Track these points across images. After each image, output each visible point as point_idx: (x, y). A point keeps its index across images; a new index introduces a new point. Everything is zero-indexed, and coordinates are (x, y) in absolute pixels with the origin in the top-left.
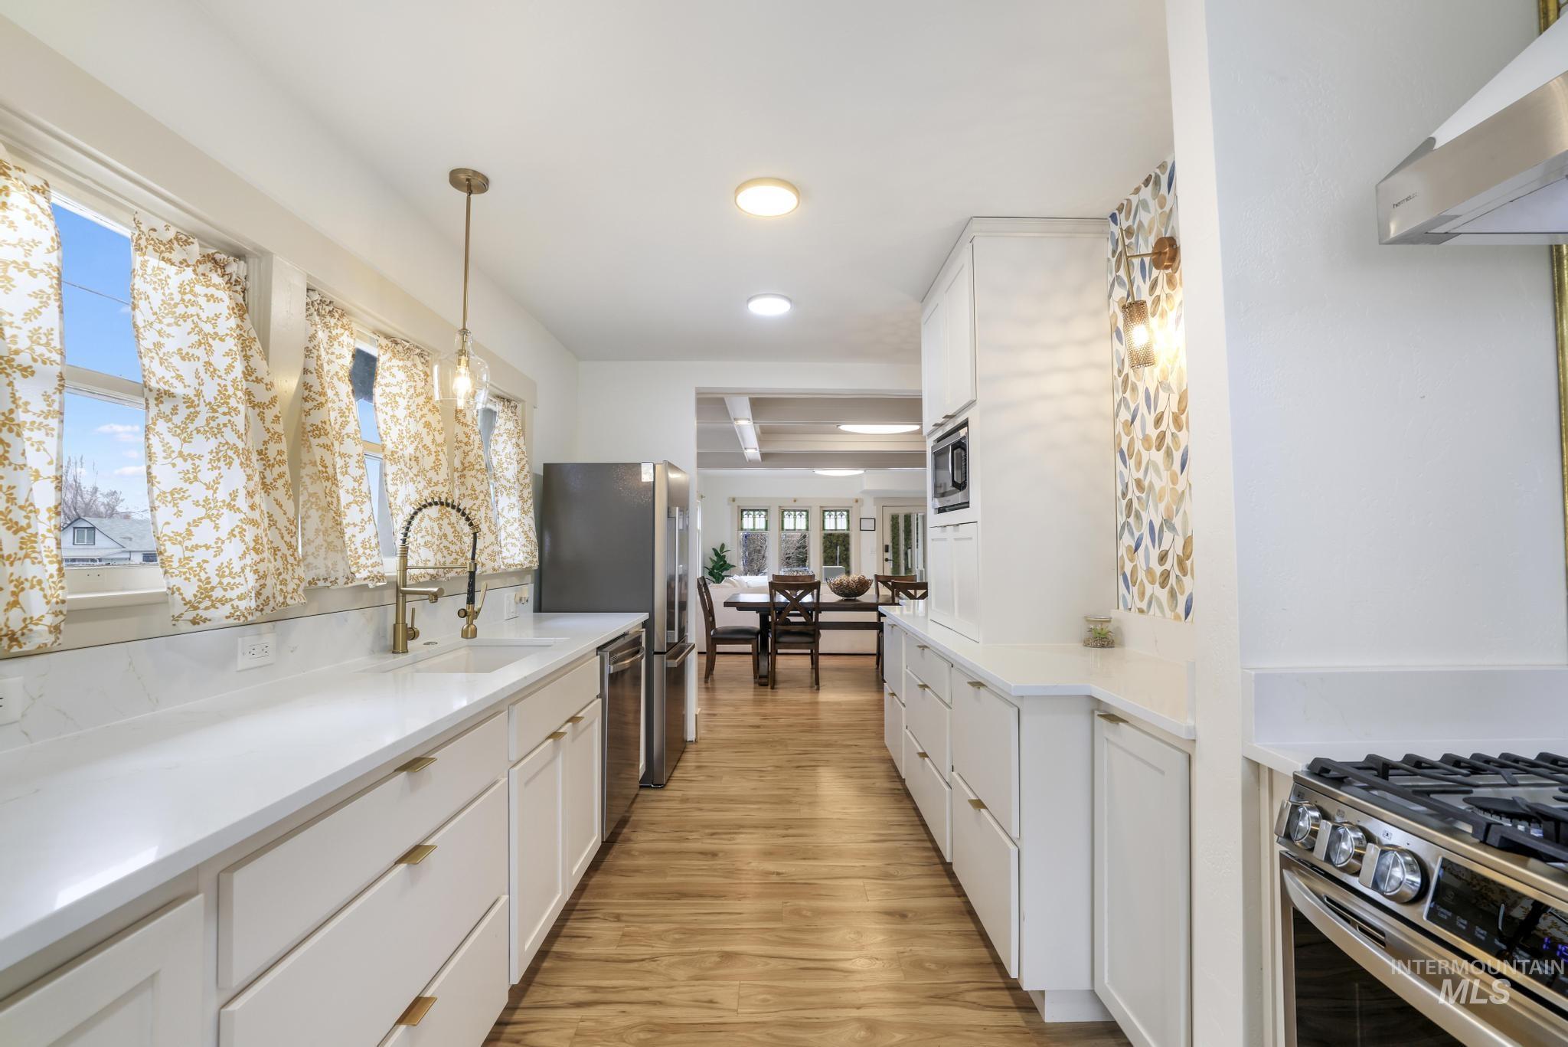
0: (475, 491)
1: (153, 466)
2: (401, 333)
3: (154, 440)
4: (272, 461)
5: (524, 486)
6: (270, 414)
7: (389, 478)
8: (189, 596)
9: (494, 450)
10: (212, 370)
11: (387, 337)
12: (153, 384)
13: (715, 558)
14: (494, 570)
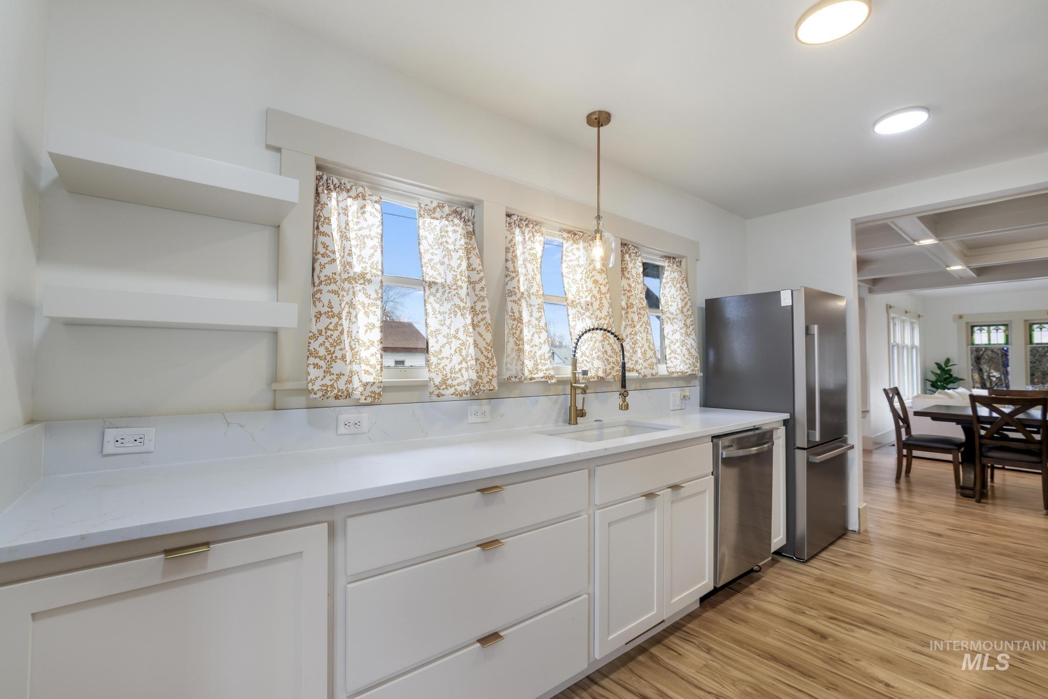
0: (633, 322)
1: (428, 319)
2: (578, 228)
3: (428, 306)
4: (478, 312)
5: (687, 317)
6: (478, 287)
7: (570, 318)
8: (437, 383)
9: (663, 293)
10: (450, 268)
11: (569, 232)
12: (427, 279)
13: (939, 372)
14: (652, 375)
